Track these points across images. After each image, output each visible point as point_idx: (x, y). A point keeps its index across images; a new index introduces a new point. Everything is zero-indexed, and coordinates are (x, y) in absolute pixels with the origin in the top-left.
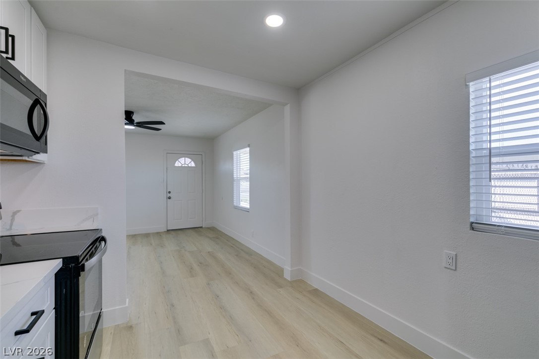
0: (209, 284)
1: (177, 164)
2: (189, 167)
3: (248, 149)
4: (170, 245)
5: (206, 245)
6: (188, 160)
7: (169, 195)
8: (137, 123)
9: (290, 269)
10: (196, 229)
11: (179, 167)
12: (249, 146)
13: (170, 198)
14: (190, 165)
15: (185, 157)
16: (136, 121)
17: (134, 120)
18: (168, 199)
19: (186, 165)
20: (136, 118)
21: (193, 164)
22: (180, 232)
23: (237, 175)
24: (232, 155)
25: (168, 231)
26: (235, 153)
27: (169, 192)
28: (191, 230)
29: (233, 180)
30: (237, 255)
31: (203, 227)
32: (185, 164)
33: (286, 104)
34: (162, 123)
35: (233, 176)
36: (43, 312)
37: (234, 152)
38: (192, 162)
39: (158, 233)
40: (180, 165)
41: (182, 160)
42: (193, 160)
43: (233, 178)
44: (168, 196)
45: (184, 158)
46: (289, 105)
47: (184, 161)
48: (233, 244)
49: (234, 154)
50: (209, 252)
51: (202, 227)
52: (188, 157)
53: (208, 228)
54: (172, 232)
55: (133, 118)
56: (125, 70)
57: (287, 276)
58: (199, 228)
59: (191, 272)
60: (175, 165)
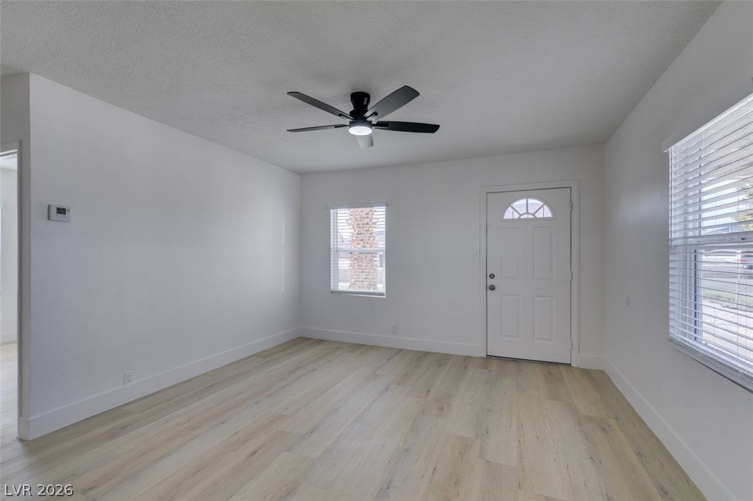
1: (509, 214)
2: (536, 219)
6: (535, 203)
7: (491, 282)
11: (513, 220)
13: (492, 288)
14: (539, 215)
15: (527, 197)
18: (489, 291)
19: (531, 216)
21: (546, 213)
25: (491, 357)
27: (492, 276)
29: (669, 247)
31: (573, 365)
32: (527, 213)
38: (545, 206)
40: (516, 216)
41: (520, 204)
42: (546, 202)
44: (489, 284)
45: (524, 200)
47: (524, 205)
51: (569, 366)
52: (533, 197)
58: (561, 368)
60: (505, 218)
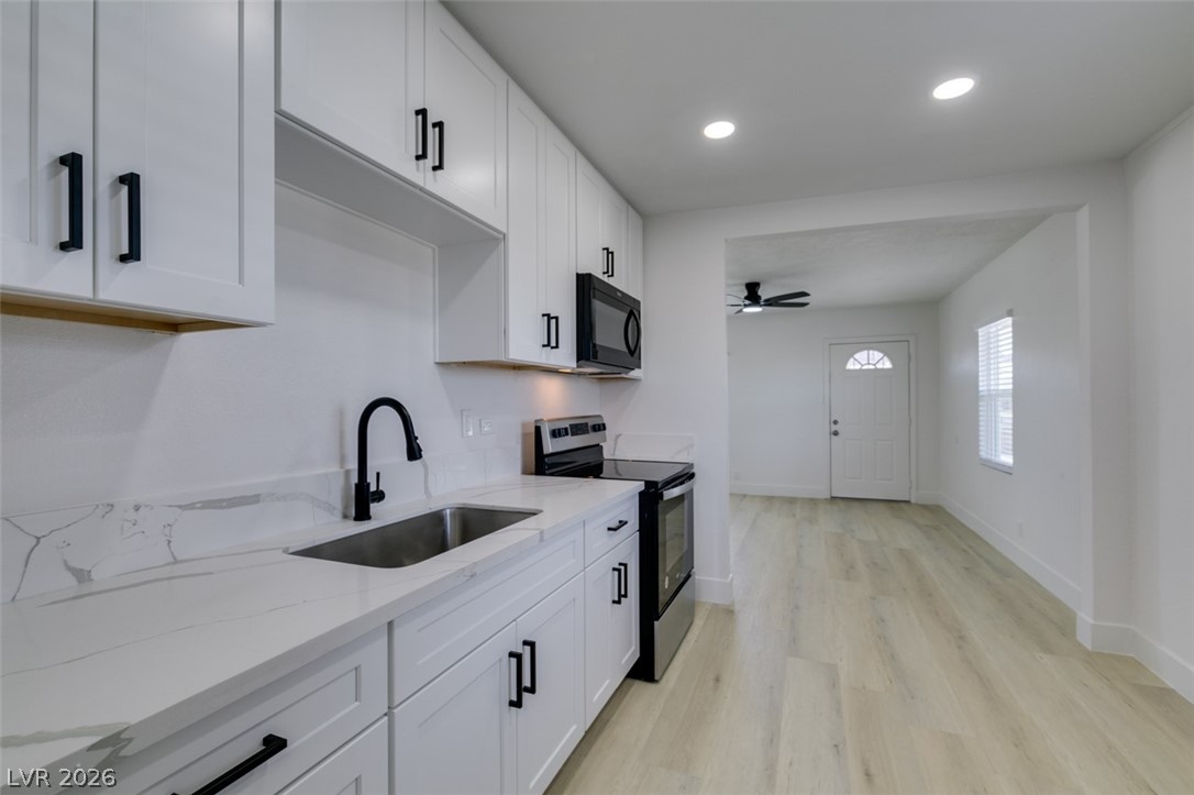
0: (874, 598)
1: (851, 365)
2: (876, 369)
3: (1008, 321)
4: (828, 523)
5: (900, 535)
6: (876, 355)
7: (834, 428)
8: (766, 301)
9: (1090, 621)
10: (894, 505)
11: (854, 371)
12: (1010, 313)
13: (836, 433)
14: (879, 366)
15: (868, 349)
16: (763, 298)
17: (760, 297)
18: (833, 437)
19: (870, 367)
20: (764, 293)
21: (888, 365)
22: (856, 504)
23: (989, 385)
24: (976, 336)
25: (833, 498)
26: (981, 332)
27: (835, 422)
28: (881, 505)
29: (979, 397)
30: (967, 569)
31: (913, 501)
32: (869, 364)
33: (1078, 208)
34: (804, 294)
35: (977, 386)
36: (626, 523)
37: (980, 330)
38: (886, 359)
39: (812, 500)
40: (858, 367)
41: (862, 356)
42: (886, 354)
43: (978, 392)
44: (833, 430)
45: (866, 352)
46: (1086, 209)
47: (866, 356)
48: (971, 547)
49: (980, 334)
50: (901, 550)
51: (908, 502)
52: (873, 349)
53: (925, 507)
54: (840, 502)
55: (760, 293)
56: (726, 240)
57: (1085, 638)
58: (903, 505)
59: (849, 572)
60: (847, 369)
